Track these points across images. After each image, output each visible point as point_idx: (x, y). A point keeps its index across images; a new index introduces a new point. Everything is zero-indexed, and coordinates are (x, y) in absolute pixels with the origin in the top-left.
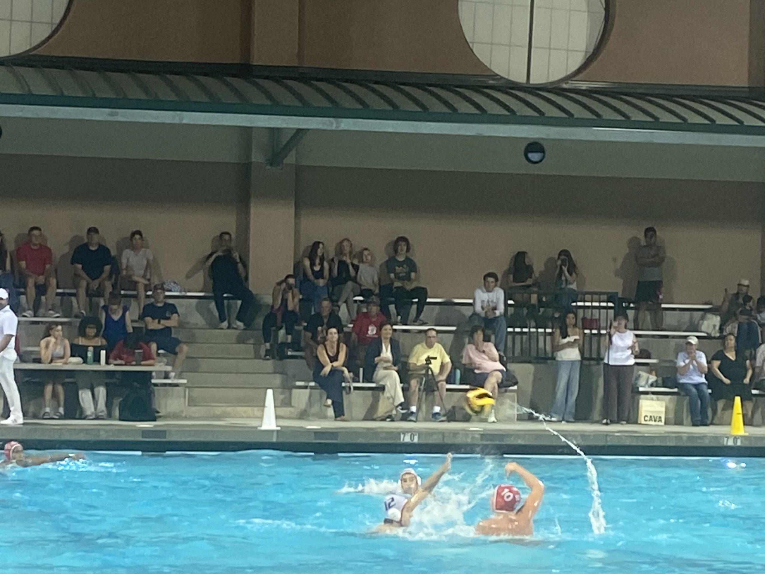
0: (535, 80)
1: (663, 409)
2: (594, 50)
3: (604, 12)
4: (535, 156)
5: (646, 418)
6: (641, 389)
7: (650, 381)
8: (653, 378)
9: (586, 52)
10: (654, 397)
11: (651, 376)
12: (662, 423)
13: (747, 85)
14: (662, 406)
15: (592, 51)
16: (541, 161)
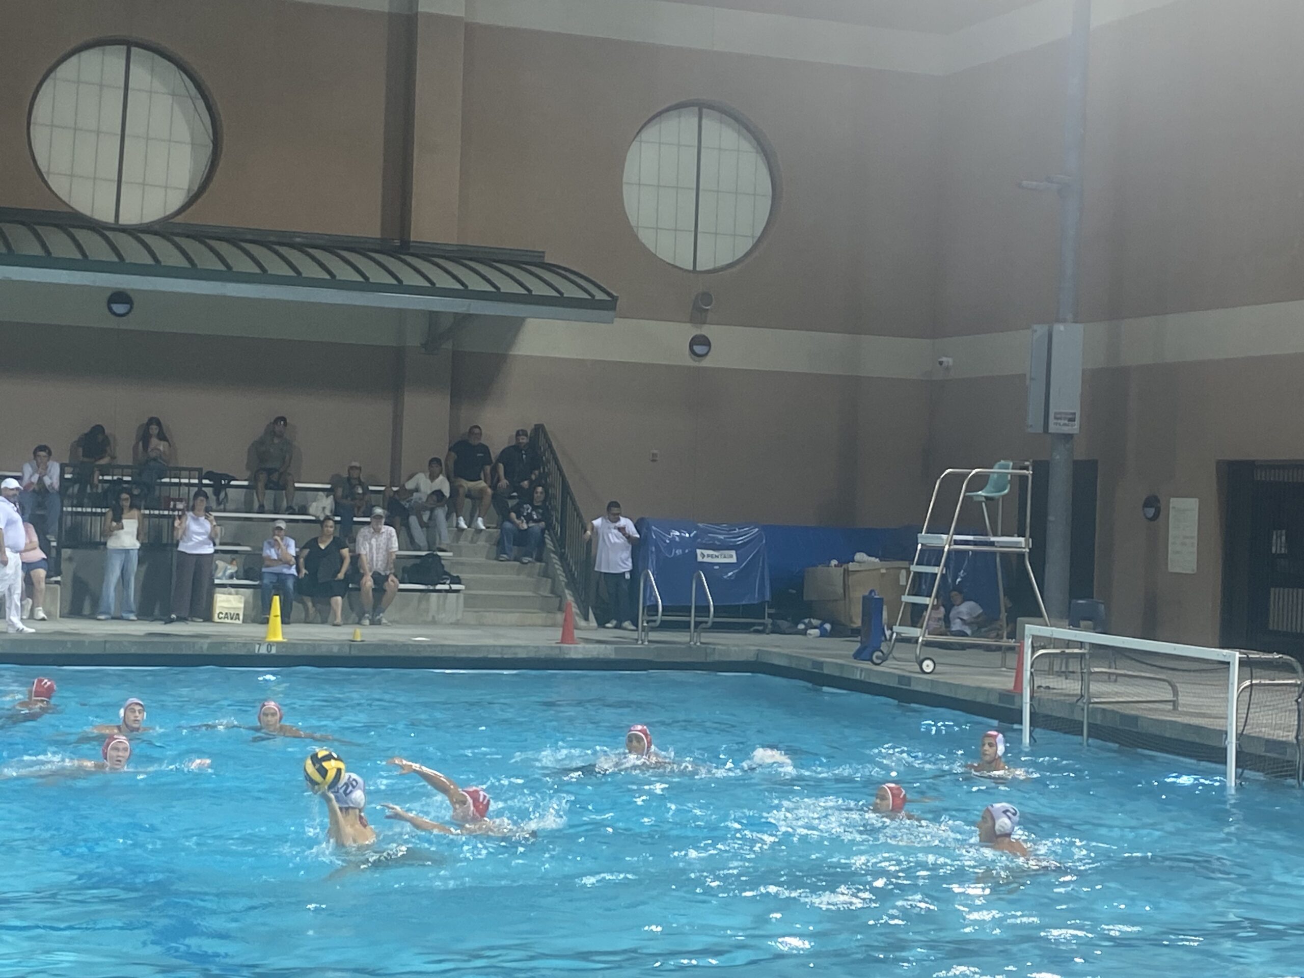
0: (125, 220)
1: (242, 605)
2: (199, 188)
3: (211, 145)
4: (119, 308)
5: (221, 616)
6: (217, 581)
7: (229, 572)
8: (232, 569)
9: (189, 190)
10: (233, 590)
11: (229, 567)
12: (240, 622)
13: (379, 236)
14: (240, 602)
15: (196, 188)
16: (127, 313)
